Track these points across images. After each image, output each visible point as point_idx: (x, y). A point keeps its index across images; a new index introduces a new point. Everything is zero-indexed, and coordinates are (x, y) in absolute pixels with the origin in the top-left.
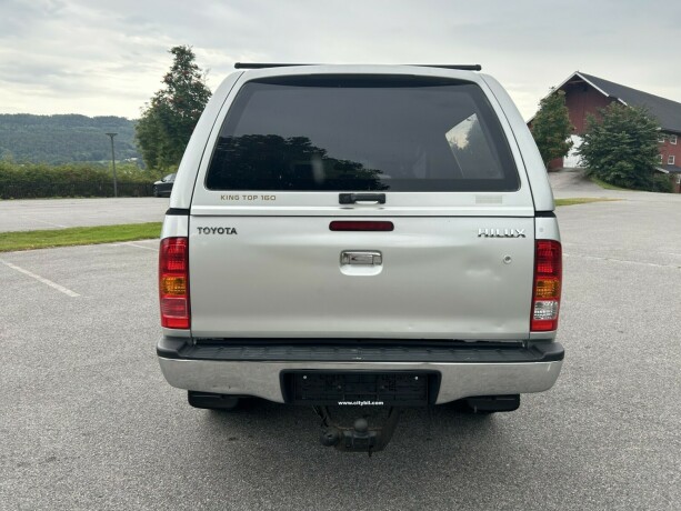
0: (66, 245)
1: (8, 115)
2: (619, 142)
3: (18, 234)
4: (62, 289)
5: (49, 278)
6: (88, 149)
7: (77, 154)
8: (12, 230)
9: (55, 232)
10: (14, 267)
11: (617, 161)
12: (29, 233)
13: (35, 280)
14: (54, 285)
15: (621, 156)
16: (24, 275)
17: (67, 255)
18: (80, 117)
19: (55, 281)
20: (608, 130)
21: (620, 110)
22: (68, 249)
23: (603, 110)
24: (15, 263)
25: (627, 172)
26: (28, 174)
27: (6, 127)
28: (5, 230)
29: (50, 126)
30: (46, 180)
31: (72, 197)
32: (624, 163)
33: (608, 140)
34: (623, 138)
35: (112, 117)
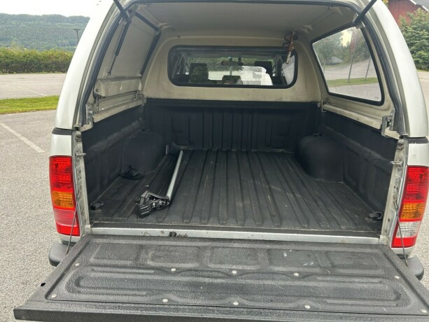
0: (42, 110)
1: (14, 15)
2: (420, 38)
3: (13, 100)
4: (34, 146)
5: (27, 137)
6: (66, 38)
7: (60, 41)
8: (10, 97)
9: (37, 99)
10: (6, 127)
11: (418, 51)
12: (21, 100)
13: (17, 137)
14: (28, 142)
15: (421, 47)
16: (10, 133)
17: (42, 117)
18: (60, 17)
19: (30, 139)
20: (415, 29)
21: (423, 14)
22: (44, 112)
23: (412, 14)
24: (7, 123)
25: (424, 59)
26: (24, 56)
27: (14, 23)
28: (5, 97)
29: (41, 22)
30: (36, 60)
31: (54, 72)
32: (422, 52)
33: (413, 36)
34: (423, 35)
35: (81, 17)
